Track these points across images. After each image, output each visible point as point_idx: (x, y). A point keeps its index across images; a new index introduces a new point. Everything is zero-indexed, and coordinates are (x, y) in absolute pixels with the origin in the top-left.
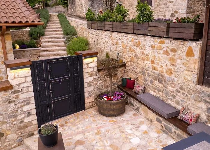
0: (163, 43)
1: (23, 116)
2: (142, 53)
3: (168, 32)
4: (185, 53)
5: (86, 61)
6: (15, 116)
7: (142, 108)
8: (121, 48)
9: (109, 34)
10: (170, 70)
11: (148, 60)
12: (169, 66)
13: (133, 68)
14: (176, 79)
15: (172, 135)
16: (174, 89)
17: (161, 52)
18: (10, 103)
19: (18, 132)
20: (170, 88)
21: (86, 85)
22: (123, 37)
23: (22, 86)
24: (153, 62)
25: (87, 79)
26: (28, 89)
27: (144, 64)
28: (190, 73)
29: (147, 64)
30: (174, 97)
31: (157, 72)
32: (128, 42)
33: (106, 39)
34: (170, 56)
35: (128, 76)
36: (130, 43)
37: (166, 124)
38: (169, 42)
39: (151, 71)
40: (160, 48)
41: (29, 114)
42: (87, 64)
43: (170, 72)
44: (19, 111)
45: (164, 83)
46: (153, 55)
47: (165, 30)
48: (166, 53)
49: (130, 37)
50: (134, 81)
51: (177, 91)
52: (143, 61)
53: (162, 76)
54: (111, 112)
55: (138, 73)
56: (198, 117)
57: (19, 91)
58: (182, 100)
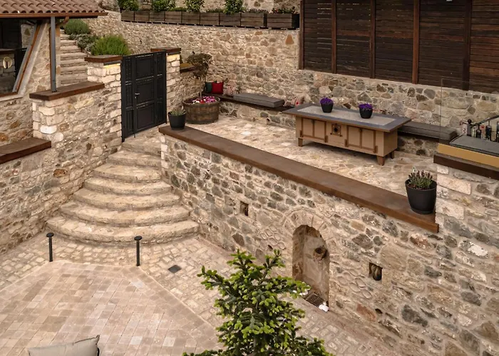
0: (261, 33)
1: (109, 124)
2: (234, 47)
3: (265, 23)
4: (285, 41)
5: (170, 58)
6: (103, 124)
7: (241, 109)
8: (200, 44)
9: (175, 28)
10: (271, 60)
11: (242, 54)
12: (269, 57)
13: (220, 68)
14: (277, 69)
15: (281, 125)
16: (276, 80)
17: (259, 43)
18: (100, 105)
19: (104, 145)
20: (272, 79)
21: (168, 90)
22: (203, 31)
23: (112, 85)
24: (248, 56)
25: (170, 83)
26: (117, 90)
27: (237, 60)
28: (291, 60)
29: (241, 59)
30: (277, 88)
31: (255, 66)
32: (212, 37)
33: (169, 35)
34: (269, 46)
35: (211, 80)
36: (215, 37)
37: (273, 116)
38: (267, 32)
39: (247, 67)
40: (258, 40)
41: (115, 122)
42: (170, 62)
43: (270, 63)
44: (107, 117)
45: (264, 75)
46: (249, 47)
47: (262, 21)
48: (265, 43)
49: (214, 30)
50: (222, 84)
51: (280, 81)
52: (234, 57)
53: (262, 69)
54: (206, 118)
55: (228, 73)
56: (303, 100)
57: (108, 92)
58: (285, 89)
